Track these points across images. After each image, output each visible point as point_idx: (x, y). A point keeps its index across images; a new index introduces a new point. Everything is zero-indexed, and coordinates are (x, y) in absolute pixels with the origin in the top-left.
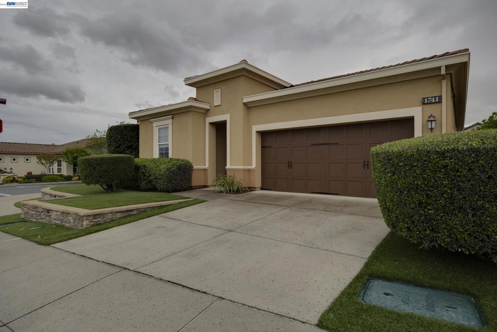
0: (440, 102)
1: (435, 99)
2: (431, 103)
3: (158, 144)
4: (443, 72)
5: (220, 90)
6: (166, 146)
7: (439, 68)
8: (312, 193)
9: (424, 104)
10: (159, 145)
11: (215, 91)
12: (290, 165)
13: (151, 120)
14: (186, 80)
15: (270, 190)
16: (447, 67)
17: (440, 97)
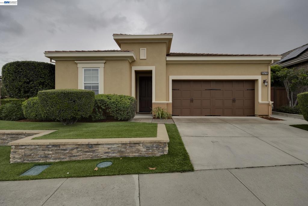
0: (268, 75)
1: (266, 73)
2: (265, 75)
3: (83, 82)
4: (273, 62)
5: (146, 49)
6: (96, 85)
7: (271, 60)
8: (206, 116)
9: (262, 74)
10: (85, 83)
11: (141, 49)
12: (192, 101)
13: (75, 61)
14: (114, 35)
15: (178, 116)
16: (274, 60)
17: (268, 72)
